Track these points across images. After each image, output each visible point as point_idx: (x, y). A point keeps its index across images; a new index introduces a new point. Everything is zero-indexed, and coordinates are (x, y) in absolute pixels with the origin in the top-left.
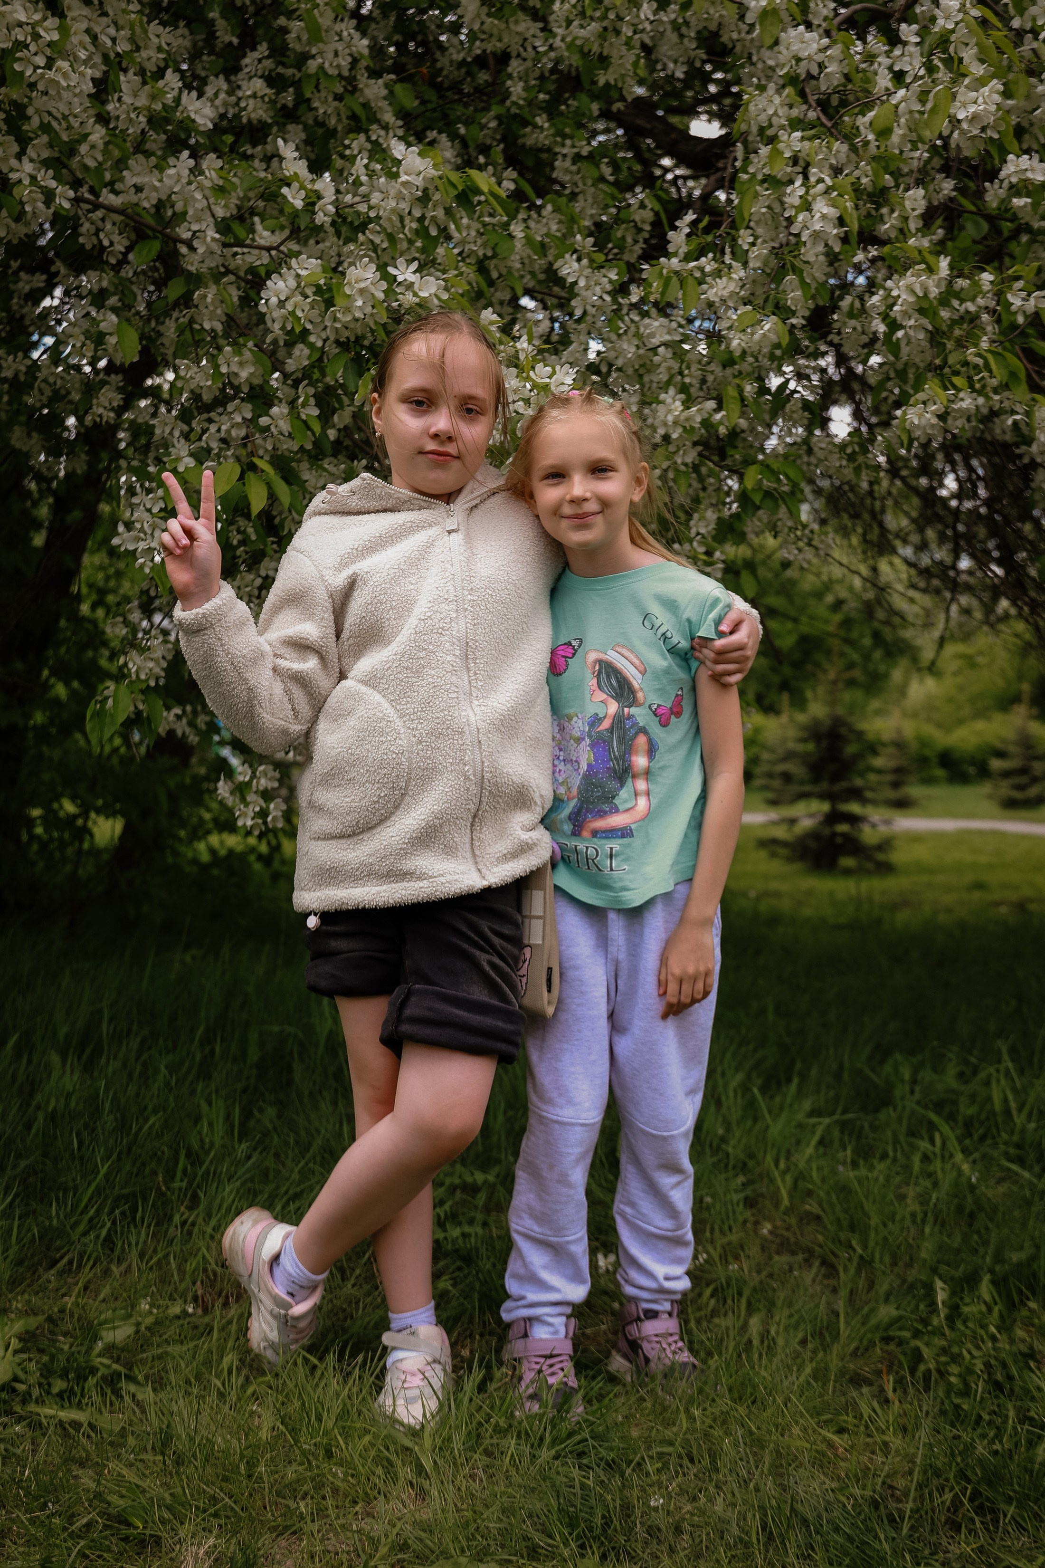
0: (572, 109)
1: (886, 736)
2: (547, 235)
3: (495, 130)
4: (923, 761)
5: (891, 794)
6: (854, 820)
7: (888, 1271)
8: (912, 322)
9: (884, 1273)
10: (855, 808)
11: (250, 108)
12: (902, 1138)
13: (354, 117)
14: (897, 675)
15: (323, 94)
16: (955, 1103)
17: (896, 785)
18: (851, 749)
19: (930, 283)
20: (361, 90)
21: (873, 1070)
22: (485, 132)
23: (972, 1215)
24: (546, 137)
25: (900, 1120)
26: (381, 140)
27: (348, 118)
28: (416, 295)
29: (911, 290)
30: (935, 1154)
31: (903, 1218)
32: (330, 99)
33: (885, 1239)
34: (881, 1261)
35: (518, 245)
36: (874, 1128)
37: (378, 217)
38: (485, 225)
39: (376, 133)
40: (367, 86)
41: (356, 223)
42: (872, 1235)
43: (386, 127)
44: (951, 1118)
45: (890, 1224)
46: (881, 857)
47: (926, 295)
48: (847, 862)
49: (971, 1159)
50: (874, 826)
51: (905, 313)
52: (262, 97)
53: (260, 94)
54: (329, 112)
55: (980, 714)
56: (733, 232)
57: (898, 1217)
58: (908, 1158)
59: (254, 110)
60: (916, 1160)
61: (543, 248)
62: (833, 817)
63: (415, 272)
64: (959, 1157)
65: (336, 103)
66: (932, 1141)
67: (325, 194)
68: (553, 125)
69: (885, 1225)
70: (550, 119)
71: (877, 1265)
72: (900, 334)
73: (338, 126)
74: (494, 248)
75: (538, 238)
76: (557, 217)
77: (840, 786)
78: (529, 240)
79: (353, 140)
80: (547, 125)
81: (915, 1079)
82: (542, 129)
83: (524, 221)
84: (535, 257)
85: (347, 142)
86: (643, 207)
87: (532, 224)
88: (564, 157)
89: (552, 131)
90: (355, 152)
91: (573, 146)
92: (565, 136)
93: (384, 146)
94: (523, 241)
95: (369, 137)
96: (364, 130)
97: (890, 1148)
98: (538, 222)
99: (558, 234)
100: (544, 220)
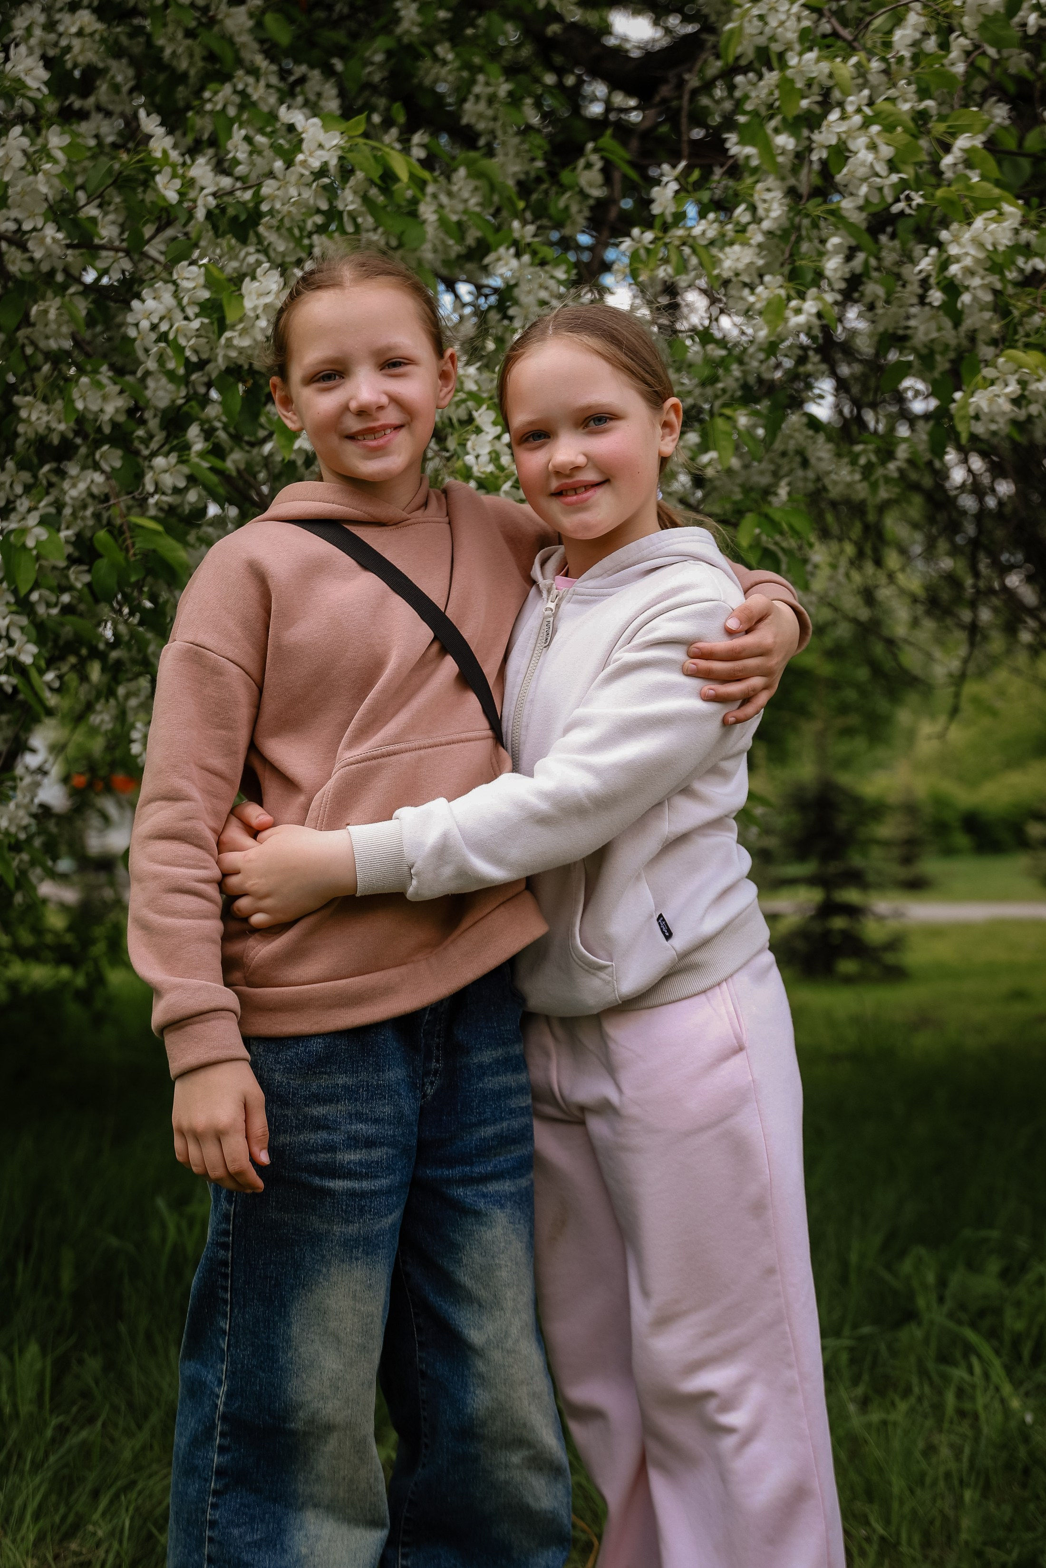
0: (481, 31)
1: (893, 798)
2: (465, 212)
3: (381, 65)
4: (940, 828)
5: (902, 873)
6: (853, 911)
7: (919, 1556)
8: (977, 282)
9: (914, 1560)
10: (851, 896)
11: (76, 50)
12: (931, 1365)
13: (211, 57)
14: (903, 717)
15: (170, 29)
16: (998, 1312)
17: (907, 860)
18: (842, 822)
19: (999, 232)
20: (221, 22)
21: (889, 1267)
22: (369, 68)
23: (1026, 1471)
24: (450, 71)
25: (926, 1340)
26: (250, 90)
27: (204, 59)
29: (980, 245)
30: (974, 1387)
31: (934, 1483)
32: (180, 35)
33: (914, 1512)
34: (910, 1543)
35: (430, 230)
36: (893, 1352)
37: (272, 211)
39: (243, 81)
40: (228, 15)
42: (895, 1505)
43: (254, 72)
44: (993, 1334)
45: (918, 1491)
46: (890, 958)
47: (995, 246)
48: (847, 966)
49: (1022, 1390)
50: (880, 918)
51: (969, 271)
52: (92, 35)
53: (88, 30)
54: (180, 50)
55: (1014, 762)
57: (928, 1480)
58: (940, 1393)
59: (82, 51)
60: (950, 1398)
61: (461, 228)
62: (828, 909)
64: (1007, 1389)
65: (189, 42)
66: (971, 1371)
68: (458, 55)
69: (912, 1492)
70: (454, 45)
71: (904, 1548)
72: (967, 298)
73: (192, 72)
74: (400, 238)
75: (454, 218)
76: (472, 184)
77: (833, 867)
78: (443, 222)
79: (216, 93)
80: (450, 57)
81: (942, 1283)
82: (444, 63)
83: (435, 196)
84: (451, 242)
85: (207, 95)
86: (589, 166)
87: (444, 199)
88: (478, 97)
89: (457, 64)
90: (219, 107)
91: (487, 84)
92: (475, 70)
93: (255, 97)
94: (436, 224)
95: (235, 86)
96: (226, 77)
97: (915, 1380)
98: (450, 194)
99: (478, 209)
100: (455, 188)
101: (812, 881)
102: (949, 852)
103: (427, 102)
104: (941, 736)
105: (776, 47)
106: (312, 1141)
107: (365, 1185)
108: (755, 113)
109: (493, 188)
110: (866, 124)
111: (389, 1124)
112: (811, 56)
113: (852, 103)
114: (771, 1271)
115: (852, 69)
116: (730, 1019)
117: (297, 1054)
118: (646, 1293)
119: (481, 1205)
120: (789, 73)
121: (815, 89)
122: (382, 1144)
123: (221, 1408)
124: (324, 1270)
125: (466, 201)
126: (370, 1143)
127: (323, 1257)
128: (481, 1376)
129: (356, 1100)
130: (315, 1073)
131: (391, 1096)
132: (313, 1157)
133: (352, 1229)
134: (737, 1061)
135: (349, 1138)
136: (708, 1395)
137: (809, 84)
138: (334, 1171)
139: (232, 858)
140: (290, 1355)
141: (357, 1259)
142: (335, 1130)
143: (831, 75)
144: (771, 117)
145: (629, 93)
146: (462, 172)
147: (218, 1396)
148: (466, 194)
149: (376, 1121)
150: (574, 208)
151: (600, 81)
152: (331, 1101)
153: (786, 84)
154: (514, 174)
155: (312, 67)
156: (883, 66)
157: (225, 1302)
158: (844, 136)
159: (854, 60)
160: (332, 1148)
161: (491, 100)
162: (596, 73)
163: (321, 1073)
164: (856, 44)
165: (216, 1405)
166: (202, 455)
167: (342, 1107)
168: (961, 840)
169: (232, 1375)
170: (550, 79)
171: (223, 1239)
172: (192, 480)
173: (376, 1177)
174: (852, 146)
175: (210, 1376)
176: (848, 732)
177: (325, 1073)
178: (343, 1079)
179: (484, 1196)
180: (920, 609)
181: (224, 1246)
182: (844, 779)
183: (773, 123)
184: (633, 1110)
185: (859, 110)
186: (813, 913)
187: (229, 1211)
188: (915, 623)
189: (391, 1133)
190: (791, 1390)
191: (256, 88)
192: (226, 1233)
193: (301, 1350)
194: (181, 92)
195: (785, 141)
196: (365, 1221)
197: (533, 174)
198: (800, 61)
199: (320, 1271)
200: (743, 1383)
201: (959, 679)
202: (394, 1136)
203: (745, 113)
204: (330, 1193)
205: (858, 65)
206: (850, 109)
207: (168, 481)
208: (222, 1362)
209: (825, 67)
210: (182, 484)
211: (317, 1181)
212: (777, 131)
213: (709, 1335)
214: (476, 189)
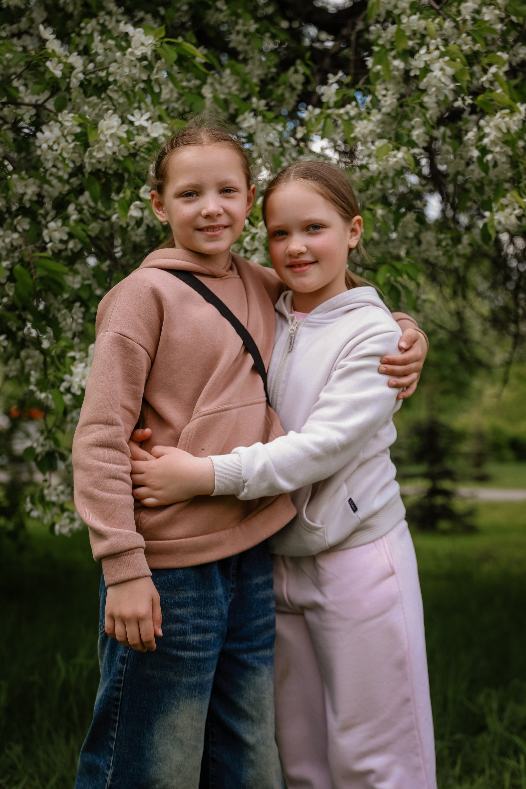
2: (229, 94)
3: (186, 12)
4: (497, 447)
5: (475, 471)
6: (447, 494)
8: (498, 149)
10: (446, 485)
12: (495, 758)
13: (86, 5)
14: (476, 383)
17: (478, 465)
18: (442, 443)
19: (511, 122)
21: (470, 699)
22: (179, 13)
25: (493, 743)
26: (107, 23)
27: (82, 6)
28: (148, 135)
29: (499, 129)
35: (208, 103)
36: (474, 750)
37: (115, 81)
38: (183, 88)
39: (103, 18)
41: (100, 85)
43: (109, 13)
46: (469, 521)
47: (508, 130)
48: (444, 525)
50: (464, 499)
51: (494, 143)
56: (369, 87)
58: (500, 774)
60: (507, 777)
61: (226, 103)
62: (433, 492)
63: (147, 120)
67: (76, 65)
68: (229, 8)
72: (489, 157)
73: (76, 13)
74: (191, 106)
75: (222, 97)
76: (234, 78)
77: (437, 469)
78: (215, 99)
79: (87, 23)
80: (225, 8)
81: (501, 710)
82: (221, 11)
83: (212, 84)
84: (220, 110)
85: (82, 25)
86: (296, 71)
87: (218, 86)
88: (238, 32)
89: (228, 12)
90: (89, 32)
91: (244, 25)
92: (238, 16)
93: (110, 27)
94: (212, 100)
95: (98, 21)
96: (94, 16)
97: (487, 766)
98: (221, 84)
99: (237, 93)
100: (224, 80)
101: (426, 476)
102: (501, 460)
103: (211, 34)
104: (498, 396)
105: (396, 12)
106: (173, 629)
107: (201, 654)
108: (383, 46)
109: (245, 82)
110: (442, 55)
111: (216, 620)
112: (414, 18)
113: (433, 44)
114: (407, 700)
115: (437, 26)
116: (388, 557)
117: (168, 579)
118: (335, 712)
119: (256, 664)
120: (402, 27)
121: (418, 36)
122: (211, 631)
123: (109, 782)
124: (176, 703)
125: (230, 88)
126: (205, 630)
127: (175, 695)
128: (252, 762)
129: (198, 605)
130: (177, 590)
131: (217, 604)
132: (173, 638)
133: (193, 680)
134: (391, 580)
135: (193, 627)
136: (370, 772)
137: (414, 33)
138: (185, 647)
139: (140, 464)
140: (152, 752)
141: (195, 697)
142: (186, 623)
143: (425, 29)
144: (392, 50)
145: (330, 32)
146: (228, 71)
147: (107, 775)
148: (230, 84)
149: (209, 618)
150: (287, 95)
151: (313, 26)
152: (185, 606)
153: (400, 33)
154: (258, 76)
155: (147, 12)
156: (453, 24)
157: (115, 721)
158: (428, 62)
159: (437, 20)
160: (184, 633)
161: (246, 34)
162: (310, 21)
163: (181, 590)
164: (441, 12)
165: (106, 780)
166: (77, 222)
167: (191, 610)
168: (508, 454)
169: (116, 764)
170: (284, 24)
171: (117, 685)
172: (71, 236)
173: (208, 650)
174: (432, 68)
175: (102, 763)
176: (446, 393)
177: (183, 590)
178: (191, 594)
179: (257, 658)
180: (488, 325)
181: (118, 689)
182: (444, 418)
183: (393, 53)
184: (331, 607)
185: (437, 48)
186: (425, 495)
187: (122, 669)
188: (484, 332)
189: (216, 625)
190: (418, 769)
191: (110, 22)
192: (120, 681)
193: (159, 749)
194: (70, 24)
195: (398, 63)
196: (200, 675)
197: (270, 76)
198: (409, 20)
199: (173, 704)
200: (390, 765)
201: (508, 363)
202: (218, 627)
203: (378, 45)
204: (182, 659)
205: (439, 24)
206: (432, 47)
207: (57, 235)
208: (111, 755)
209: (423, 23)
210: (65, 237)
211: (175, 652)
212: (395, 58)
213: (371, 737)
214: (236, 81)
